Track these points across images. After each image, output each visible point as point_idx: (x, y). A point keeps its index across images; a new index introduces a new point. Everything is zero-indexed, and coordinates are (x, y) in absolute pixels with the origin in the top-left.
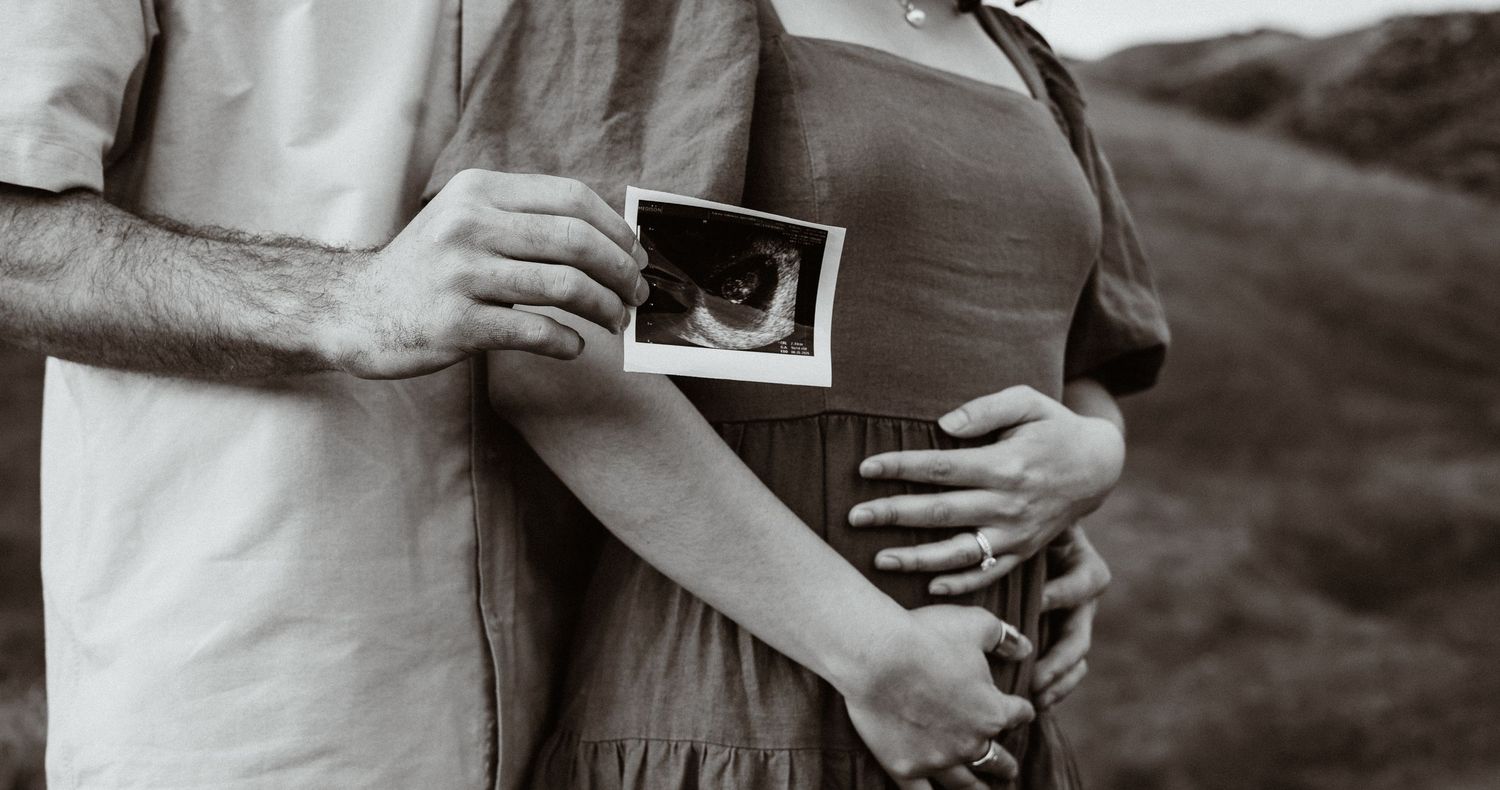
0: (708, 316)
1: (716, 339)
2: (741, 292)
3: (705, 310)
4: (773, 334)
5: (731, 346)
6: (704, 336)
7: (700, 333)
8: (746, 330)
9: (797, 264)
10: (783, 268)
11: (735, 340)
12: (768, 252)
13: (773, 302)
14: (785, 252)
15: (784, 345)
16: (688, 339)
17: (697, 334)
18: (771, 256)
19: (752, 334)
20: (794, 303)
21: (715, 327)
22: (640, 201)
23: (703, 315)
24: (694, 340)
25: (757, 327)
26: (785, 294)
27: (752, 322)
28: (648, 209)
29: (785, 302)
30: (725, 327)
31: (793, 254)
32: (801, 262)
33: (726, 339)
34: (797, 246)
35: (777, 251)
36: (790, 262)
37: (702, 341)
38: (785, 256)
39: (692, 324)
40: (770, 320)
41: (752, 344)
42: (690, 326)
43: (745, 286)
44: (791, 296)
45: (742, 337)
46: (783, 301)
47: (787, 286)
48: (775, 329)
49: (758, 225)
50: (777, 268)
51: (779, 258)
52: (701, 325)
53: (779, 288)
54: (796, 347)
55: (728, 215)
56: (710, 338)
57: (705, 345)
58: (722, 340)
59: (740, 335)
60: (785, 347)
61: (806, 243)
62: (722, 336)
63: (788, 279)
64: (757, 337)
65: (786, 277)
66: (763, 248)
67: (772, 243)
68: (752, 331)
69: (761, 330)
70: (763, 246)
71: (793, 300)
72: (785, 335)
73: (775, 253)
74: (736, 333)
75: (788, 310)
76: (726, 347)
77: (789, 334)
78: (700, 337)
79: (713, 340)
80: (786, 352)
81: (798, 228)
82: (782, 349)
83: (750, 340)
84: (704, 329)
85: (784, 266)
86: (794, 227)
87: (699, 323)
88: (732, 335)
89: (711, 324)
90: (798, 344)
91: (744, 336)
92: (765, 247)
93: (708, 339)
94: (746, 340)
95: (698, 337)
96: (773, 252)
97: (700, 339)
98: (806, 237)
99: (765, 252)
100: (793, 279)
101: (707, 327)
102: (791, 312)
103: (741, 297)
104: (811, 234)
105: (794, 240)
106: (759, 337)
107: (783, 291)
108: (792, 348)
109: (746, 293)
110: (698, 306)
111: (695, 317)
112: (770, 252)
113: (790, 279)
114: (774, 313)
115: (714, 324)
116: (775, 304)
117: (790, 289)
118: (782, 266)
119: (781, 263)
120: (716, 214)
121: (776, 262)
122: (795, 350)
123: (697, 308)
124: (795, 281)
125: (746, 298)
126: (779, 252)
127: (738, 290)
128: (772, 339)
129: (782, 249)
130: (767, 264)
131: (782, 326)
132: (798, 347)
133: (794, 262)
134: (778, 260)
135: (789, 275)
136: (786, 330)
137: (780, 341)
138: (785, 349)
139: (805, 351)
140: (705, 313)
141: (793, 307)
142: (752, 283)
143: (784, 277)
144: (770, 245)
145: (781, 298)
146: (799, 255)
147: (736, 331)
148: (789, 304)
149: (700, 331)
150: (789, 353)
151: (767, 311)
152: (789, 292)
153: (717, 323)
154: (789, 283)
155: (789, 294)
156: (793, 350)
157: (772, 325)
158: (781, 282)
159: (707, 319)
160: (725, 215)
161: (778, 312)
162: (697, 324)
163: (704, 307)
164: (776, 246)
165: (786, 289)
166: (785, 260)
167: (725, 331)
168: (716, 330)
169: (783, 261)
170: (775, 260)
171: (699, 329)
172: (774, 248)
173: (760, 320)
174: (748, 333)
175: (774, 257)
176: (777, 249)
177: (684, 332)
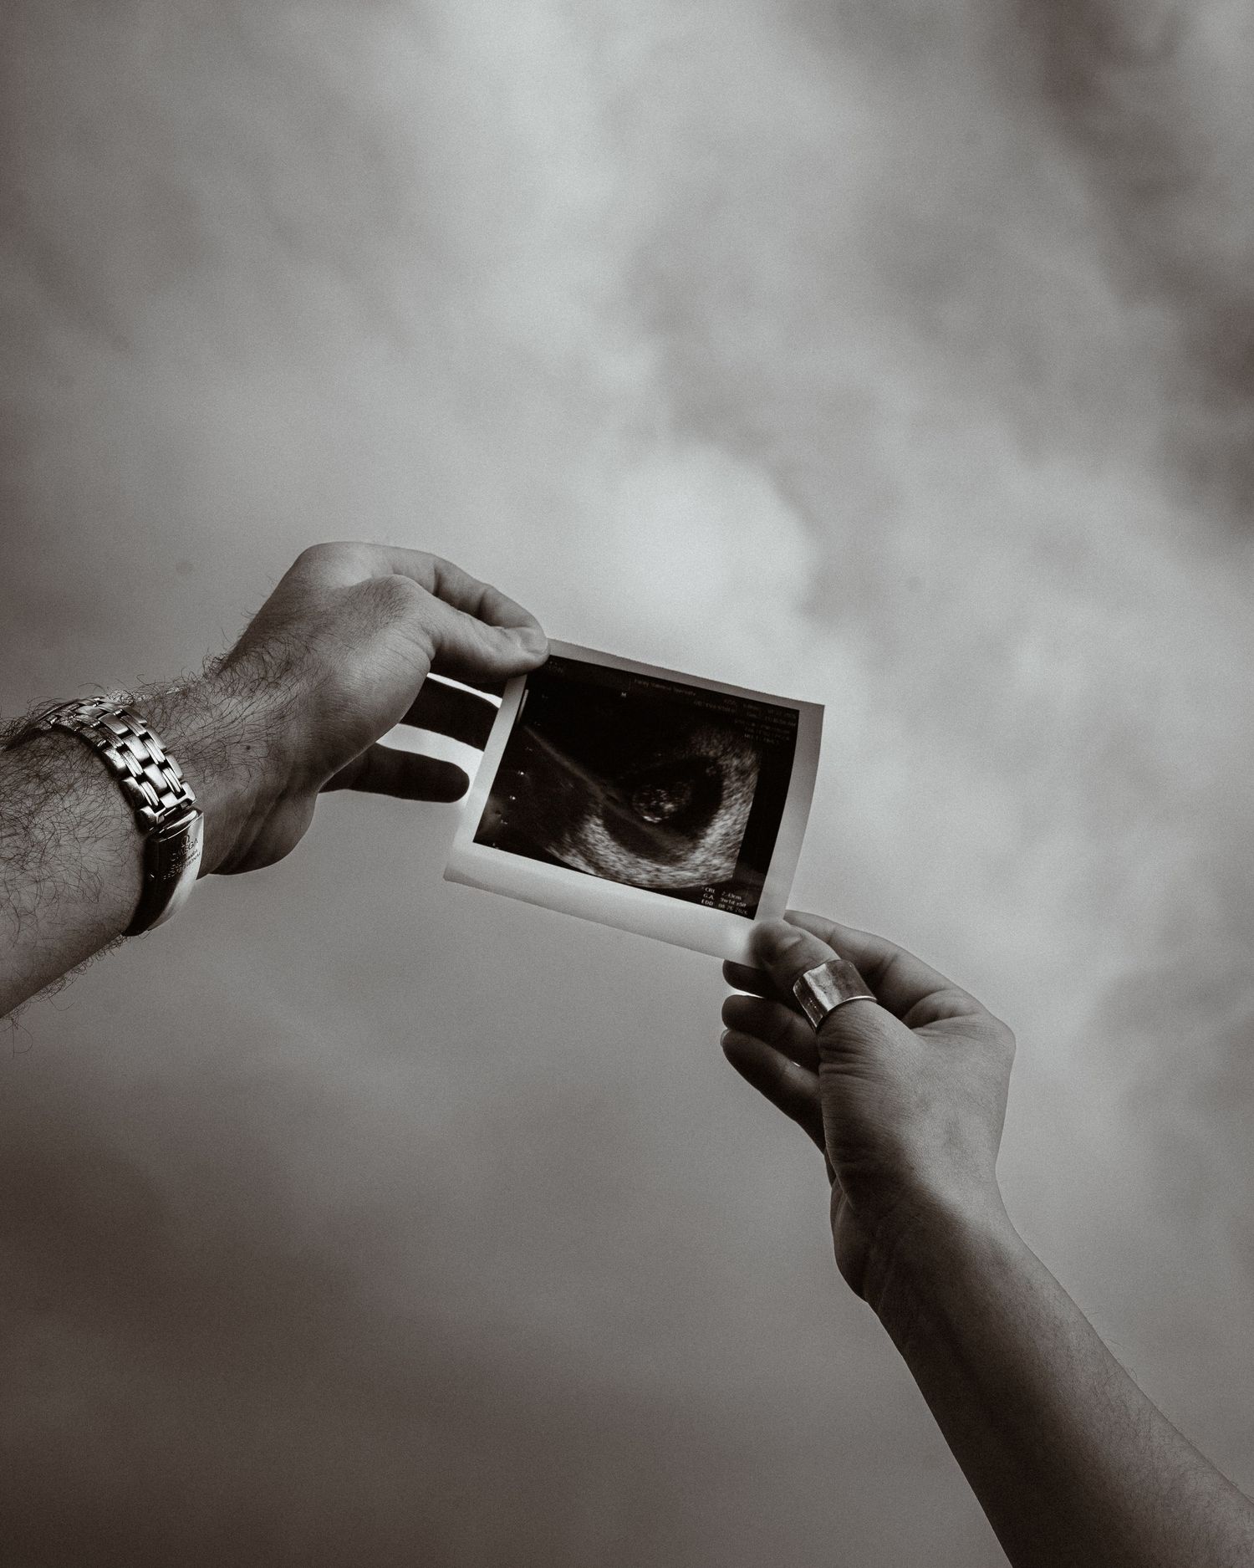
0: (600, 830)
1: (602, 864)
2: (662, 808)
3: (599, 822)
4: (697, 875)
5: (624, 877)
6: (585, 856)
7: (580, 852)
8: (656, 861)
9: (753, 778)
10: (732, 783)
11: (632, 871)
12: (711, 753)
13: (709, 831)
14: (738, 756)
15: (710, 894)
16: (557, 854)
17: (574, 851)
18: (716, 759)
19: (664, 868)
20: (741, 837)
21: (606, 847)
23: (596, 833)
24: (568, 859)
25: (674, 860)
26: (730, 823)
27: (667, 852)
29: (727, 834)
30: (623, 850)
31: (749, 759)
32: (760, 776)
33: (619, 867)
34: (754, 746)
35: (725, 753)
36: (743, 773)
37: (580, 862)
38: (735, 762)
39: (572, 836)
40: (697, 853)
41: (657, 882)
42: (568, 839)
43: (669, 801)
44: (738, 827)
45: (645, 869)
46: (724, 832)
47: (734, 810)
48: (702, 870)
49: (699, 703)
50: (722, 781)
51: (727, 765)
52: (585, 840)
53: (722, 811)
54: (728, 899)
55: (657, 686)
56: (594, 860)
57: (582, 868)
58: (612, 866)
59: (644, 867)
60: (712, 897)
61: (768, 740)
62: (614, 861)
63: (736, 800)
64: (669, 874)
65: (734, 797)
66: (704, 746)
67: (719, 736)
68: (665, 865)
69: (679, 865)
70: (705, 743)
71: (740, 832)
72: (716, 881)
73: (721, 756)
74: (638, 862)
75: (729, 845)
76: (614, 877)
77: (724, 879)
78: (579, 856)
79: (597, 864)
80: (711, 903)
81: (756, 708)
82: (706, 899)
83: (657, 875)
84: (590, 846)
85: (734, 779)
86: (750, 707)
87: (583, 837)
88: (630, 863)
89: (603, 842)
90: (733, 896)
91: (649, 868)
92: (708, 745)
93: (590, 861)
94: (652, 874)
95: (574, 856)
96: (720, 754)
97: (577, 859)
98: (767, 728)
99: (708, 753)
100: (744, 802)
101: (595, 845)
102: (733, 850)
103: (661, 814)
104: (775, 721)
105: (749, 733)
106: (672, 874)
107: (727, 817)
108: (723, 899)
109: (669, 810)
110: (590, 815)
111: (581, 828)
112: (715, 754)
113: (740, 801)
114: (706, 846)
115: (607, 843)
116: (712, 834)
117: (738, 816)
118: (730, 778)
119: (730, 773)
120: (640, 682)
121: (721, 771)
122: (727, 904)
123: (588, 817)
124: (748, 805)
125: (667, 817)
126: (728, 753)
127: (658, 803)
128: (693, 882)
129: (733, 750)
130: (708, 771)
131: (715, 866)
132: (732, 899)
133: (749, 775)
134: (724, 767)
135: (740, 795)
136: (720, 873)
137: (705, 886)
138: (710, 900)
139: (742, 908)
140: (597, 825)
141: (739, 843)
142: (682, 797)
143: (732, 796)
144: (715, 741)
145: (722, 827)
146: (757, 761)
147: (639, 860)
148: (733, 838)
149: (582, 848)
150: (715, 906)
151: (696, 842)
152: (736, 820)
153: (613, 843)
154: (737, 806)
155: (735, 823)
156: (723, 903)
157: (698, 862)
158: (726, 803)
159: (599, 833)
160: (653, 685)
161: (713, 845)
162: (580, 838)
163: (599, 817)
164: (723, 742)
165: (732, 814)
166: (736, 769)
167: (621, 856)
168: (607, 851)
169: (732, 770)
170: (721, 766)
171: (581, 844)
172: (721, 748)
173: (682, 852)
174: (657, 866)
175: (720, 762)
176: (725, 749)
177: (554, 844)
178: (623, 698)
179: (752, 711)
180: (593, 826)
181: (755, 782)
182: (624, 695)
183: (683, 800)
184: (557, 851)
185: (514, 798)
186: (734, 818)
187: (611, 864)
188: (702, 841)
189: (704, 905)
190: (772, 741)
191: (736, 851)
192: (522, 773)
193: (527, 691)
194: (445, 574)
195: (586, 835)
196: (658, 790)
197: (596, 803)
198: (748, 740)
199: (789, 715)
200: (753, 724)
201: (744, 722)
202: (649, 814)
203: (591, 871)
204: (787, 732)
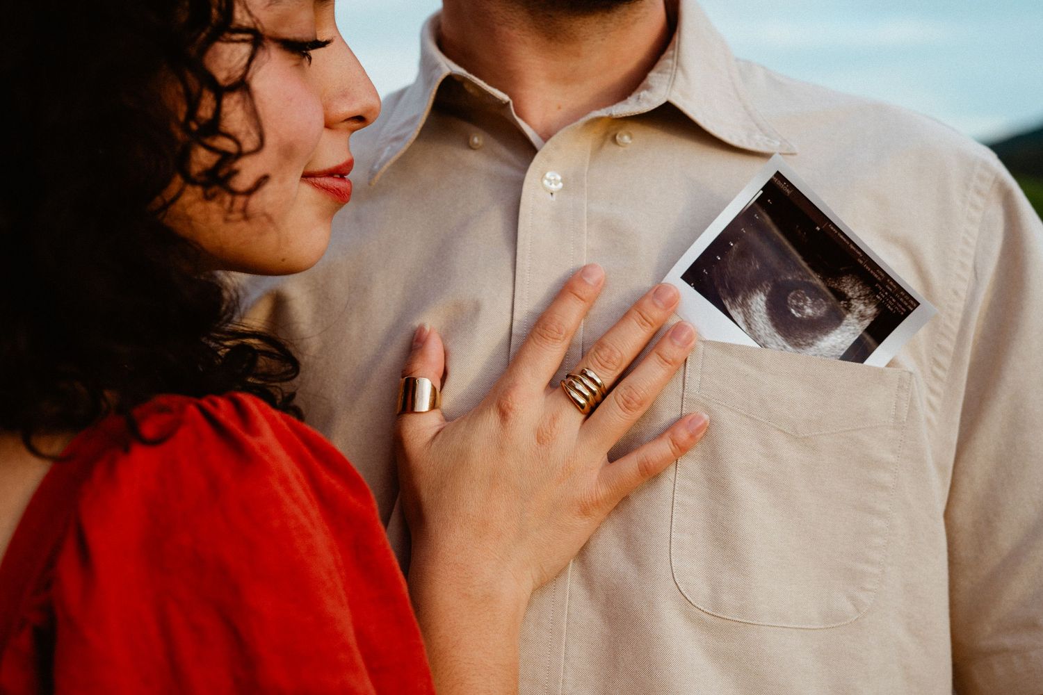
0: (763, 304)
1: (753, 327)
2: (803, 309)
3: (764, 298)
5: (762, 342)
6: (745, 316)
7: (744, 312)
8: (786, 341)
9: (867, 323)
10: (850, 318)
11: (770, 341)
12: (850, 294)
13: (825, 338)
14: (865, 305)
16: (728, 307)
17: (740, 310)
18: (850, 299)
19: (789, 347)
20: (842, 353)
21: (760, 317)
22: (778, 172)
23: (759, 302)
24: (733, 313)
25: (797, 345)
26: (840, 341)
27: (796, 338)
28: (779, 183)
29: (835, 347)
30: (770, 323)
31: (871, 311)
32: (872, 323)
33: (762, 333)
34: (880, 306)
36: (862, 316)
37: (740, 319)
38: (862, 307)
39: (744, 299)
40: (812, 349)
42: (739, 299)
43: (811, 308)
44: (843, 346)
46: (834, 344)
47: (845, 334)
49: (861, 262)
50: (846, 314)
51: (855, 306)
52: (750, 306)
53: (838, 331)
55: (842, 237)
56: (749, 322)
57: (739, 324)
58: (759, 332)
59: (777, 340)
61: (889, 307)
62: (761, 329)
63: (849, 330)
65: (849, 328)
66: (849, 287)
67: (861, 287)
68: (791, 345)
70: (850, 285)
71: (843, 350)
74: (775, 336)
75: (833, 354)
76: (757, 338)
78: (742, 315)
79: (750, 326)
81: (895, 286)
84: (751, 312)
85: (855, 316)
86: (891, 283)
87: (750, 303)
88: (770, 334)
89: (760, 312)
91: (779, 343)
92: (851, 288)
93: (746, 321)
95: (739, 313)
96: (855, 297)
97: (739, 316)
98: (894, 300)
99: (848, 292)
100: (854, 333)
101: (754, 311)
103: (803, 314)
104: (901, 299)
105: (881, 297)
107: (839, 336)
109: (808, 313)
110: (760, 291)
111: (751, 296)
112: (853, 295)
113: (852, 332)
114: (820, 347)
115: (762, 314)
116: (825, 341)
117: (847, 339)
118: (853, 315)
119: (854, 311)
120: (832, 228)
121: (850, 307)
123: (758, 292)
124: (855, 336)
125: (805, 317)
126: (859, 299)
127: (803, 306)
129: (865, 300)
130: (842, 302)
133: (866, 319)
134: (853, 306)
135: (853, 328)
140: (762, 300)
142: (819, 309)
143: (848, 326)
144: (857, 288)
145: (834, 340)
146: (875, 315)
147: (776, 335)
148: (837, 351)
149: (745, 310)
151: (815, 341)
152: (843, 341)
153: (765, 316)
154: (848, 334)
155: (842, 342)
158: (844, 328)
159: (760, 306)
160: (839, 234)
161: (823, 349)
162: (747, 303)
163: (765, 295)
164: (861, 292)
165: (843, 336)
166: (860, 311)
167: (767, 328)
168: (760, 320)
169: (857, 311)
170: (852, 305)
171: (747, 307)
172: (858, 294)
173: (804, 343)
174: (785, 344)
175: (852, 302)
176: (860, 296)
177: (730, 300)
178: (817, 230)
179: (891, 286)
180: (759, 299)
181: (867, 325)
182: (818, 228)
183: (819, 311)
184: (729, 304)
185: (719, 258)
186: (843, 339)
187: (759, 329)
188: (818, 342)
190: (892, 309)
192: (732, 244)
193: (761, 192)
195: (752, 303)
196: (807, 298)
197: (767, 286)
198: (878, 300)
199: (912, 302)
200: (886, 293)
201: (881, 288)
202: (795, 309)
203: (744, 327)
204: (904, 310)
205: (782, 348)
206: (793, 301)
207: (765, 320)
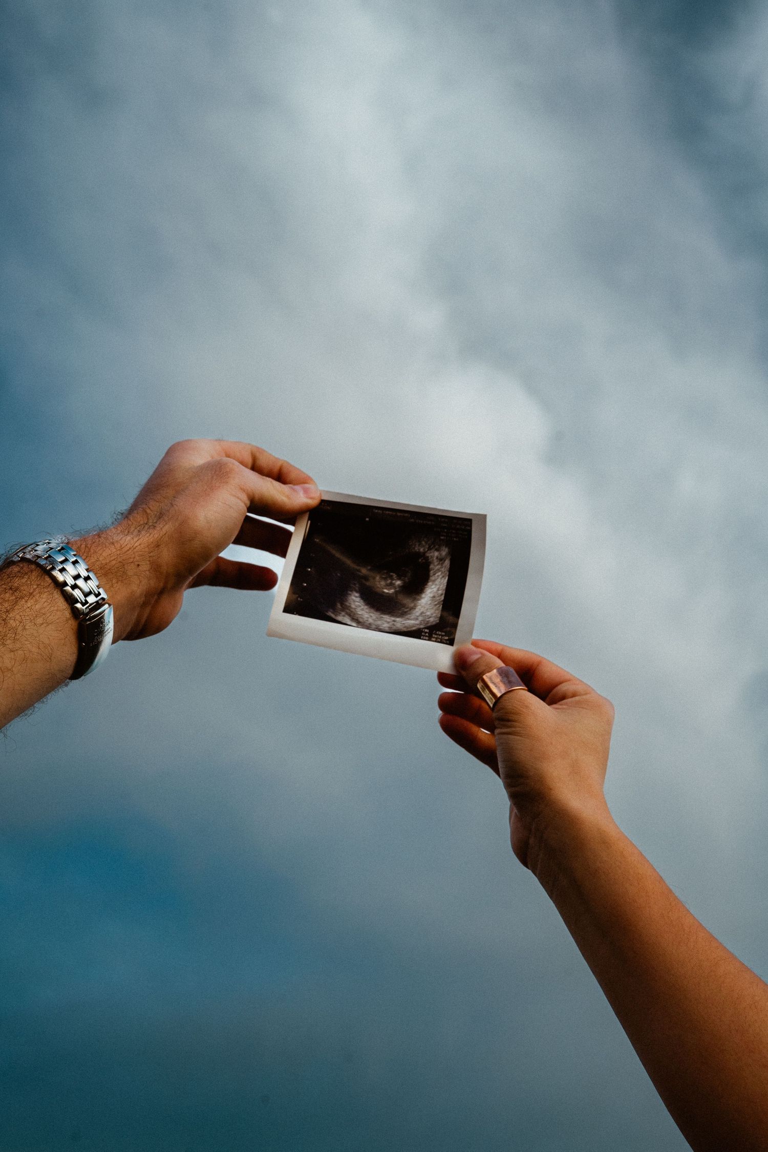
0: (358, 599)
1: (361, 620)
2: (394, 584)
3: (357, 595)
4: (417, 622)
5: (374, 627)
6: (350, 615)
7: (347, 614)
8: (393, 616)
9: (447, 563)
10: (435, 566)
11: (379, 623)
12: (422, 550)
13: (423, 596)
14: (437, 550)
15: (426, 633)
16: (333, 616)
17: (344, 613)
18: (424, 553)
19: (398, 619)
20: (443, 598)
21: (362, 610)
23: (355, 601)
24: (340, 618)
25: (403, 614)
26: (435, 590)
27: (399, 609)
29: (434, 597)
30: (372, 610)
31: (444, 551)
32: (451, 560)
33: (371, 621)
34: (446, 543)
35: (429, 549)
36: (441, 560)
37: (347, 620)
38: (436, 554)
39: (342, 604)
40: (417, 610)
41: (394, 628)
42: (339, 606)
43: (398, 580)
44: (440, 592)
45: (387, 621)
46: (432, 595)
47: (437, 582)
48: (420, 618)
49: (412, 520)
50: (429, 566)
51: (431, 556)
52: (350, 606)
53: (430, 583)
54: (437, 634)
55: (387, 512)
56: (356, 618)
57: (349, 623)
58: (367, 621)
59: (385, 619)
60: (427, 634)
61: (455, 539)
62: (367, 618)
63: (438, 576)
64: (401, 623)
65: (437, 575)
66: (417, 546)
67: (425, 539)
68: (398, 617)
69: (407, 617)
70: (417, 544)
71: (442, 595)
72: (429, 624)
73: (428, 551)
74: (382, 617)
75: (436, 603)
76: (368, 627)
77: (434, 623)
78: (347, 616)
79: (357, 620)
80: (427, 638)
81: (448, 520)
82: (423, 636)
83: (393, 624)
84: (352, 610)
85: (436, 564)
86: (445, 520)
87: (348, 604)
88: (377, 618)
89: (360, 606)
90: (440, 633)
91: (388, 620)
92: (419, 545)
93: (354, 619)
94: (390, 623)
95: (344, 616)
96: (426, 550)
97: (345, 618)
98: (454, 531)
99: (419, 550)
100: (443, 577)
101: (355, 609)
102: (438, 606)
103: (394, 588)
104: (457, 526)
105: (444, 536)
106: (403, 622)
107: (433, 586)
108: (434, 636)
109: (399, 585)
110: (351, 591)
111: (346, 599)
112: (424, 550)
113: (441, 577)
114: (423, 604)
115: (362, 607)
116: (425, 598)
117: (440, 585)
118: (434, 563)
119: (433, 560)
120: (376, 511)
121: (428, 559)
122: (437, 638)
123: (350, 593)
124: (445, 578)
125: (398, 589)
126: (431, 549)
127: (392, 581)
128: (415, 626)
129: (434, 546)
130: (420, 560)
131: (428, 616)
132: (440, 635)
133: (445, 561)
135: (440, 573)
136: (432, 619)
137: (423, 628)
138: (427, 636)
139: (446, 640)
140: (356, 597)
141: (441, 602)
142: (405, 577)
143: (435, 574)
144: (423, 543)
145: (430, 593)
146: (449, 552)
147: (382, 616)
148: (438, 598)
149: (348, 611)
150: (430, 640)
151: (415, 602)
152: (439, 588)
153: (366, 607)
154: (439, 580)
155: (438, 590)
156: (434, 638)
157: (418, 614)
158: (432, 578)
159: (357, 602)
160: (384, 512)
161: (426, 604)
162: (346, 605)
163: (357, 592)
164: (429, 542)
165: (436, 585)
166: (437, 558)
167: (371, 614)
168: (363, 612)
169: (435, 559)
170: (428, 557)
171: (347, 609)
172: (427, 546)
173: (408, 609)
174: (393, 619)
175: (427, 555)
176: (430, 547)
177: (331, 611)
178: (367, 521)
179: (445, 522)
180: (354, 598)
181: (449, 565)
182: (367, 519)
183: (406, 578)
184: (333, 614)
185: (305, 585)
186: (438, 587)
187: (366, 619)
188: (419, 602)
189: (423, 639)
190: (458, 540)
191: (439, 606)
192: (309, 570)
193: (309, 522)
194: (258, 455)
195: (350, 604)
196: (392, 574)
197: (355, 584)
198: (443, 540)
199: (466, 523)
200: (445, 530)
201: (439, 530)
202: (386, 589)
203: (354, 624)
204: (466, 533)
205: (393, 623)
206: (381, 583)
207: (367, 611)
